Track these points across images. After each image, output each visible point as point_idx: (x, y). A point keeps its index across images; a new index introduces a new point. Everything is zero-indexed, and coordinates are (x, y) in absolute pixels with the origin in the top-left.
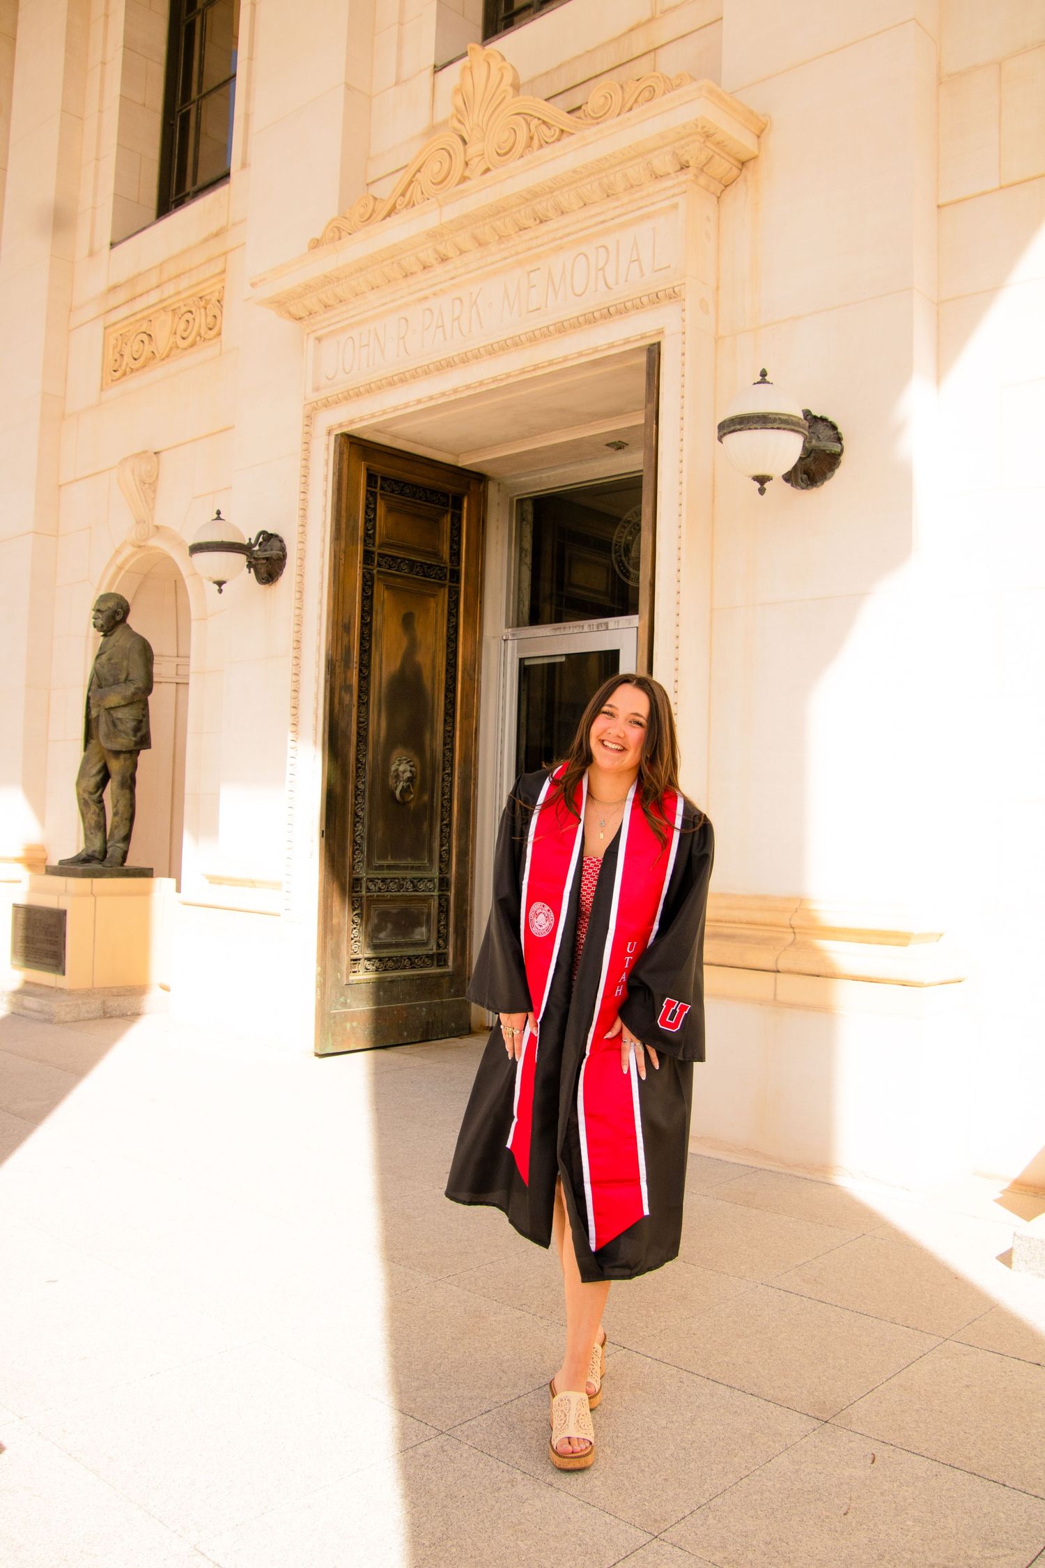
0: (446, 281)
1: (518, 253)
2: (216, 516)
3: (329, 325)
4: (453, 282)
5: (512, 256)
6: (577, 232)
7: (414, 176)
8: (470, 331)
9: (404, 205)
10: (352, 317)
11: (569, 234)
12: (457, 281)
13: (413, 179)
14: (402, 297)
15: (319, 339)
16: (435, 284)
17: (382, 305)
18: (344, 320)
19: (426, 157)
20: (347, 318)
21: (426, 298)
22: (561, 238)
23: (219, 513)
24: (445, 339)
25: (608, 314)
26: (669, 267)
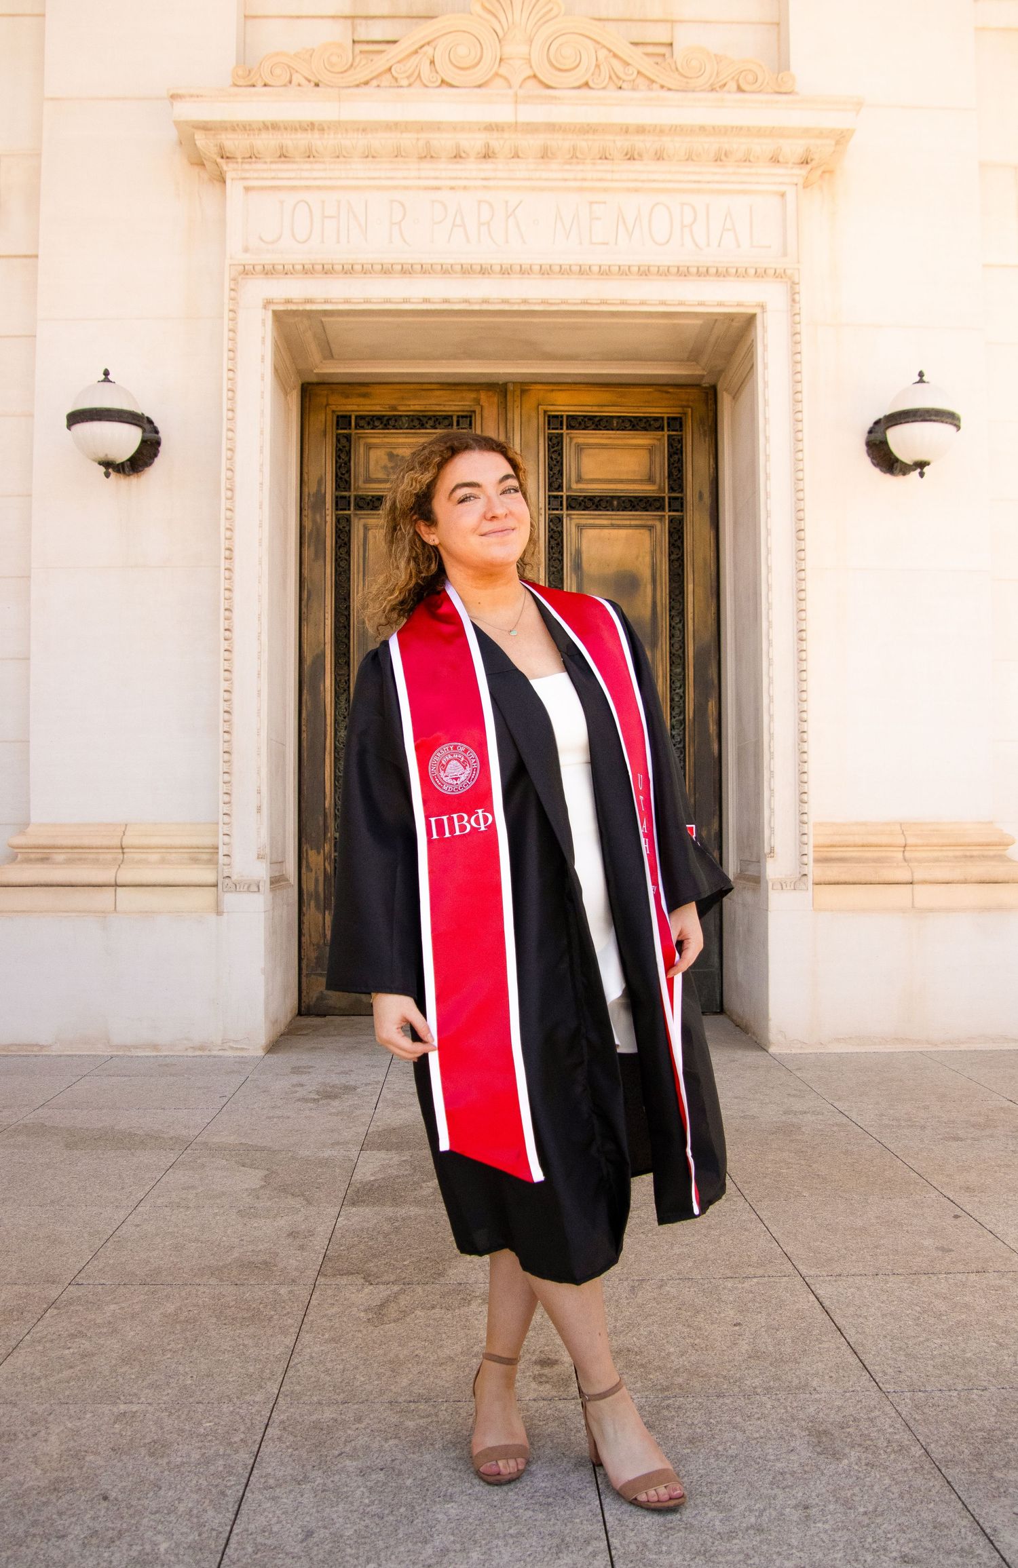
0: (475, 179)
1: (584, 180)
2: (103, 377)
3: (273, 178)
4: (485, 183)
5: (575, 180)
6: (663, 181)
7: (421, 47)
8: (507, 242)
9: (407, 74)
10: (315, 179)
11: (654, 181)
12: (491, 183)
13: (419, 51)
14: (405, 178)
15: (247, 189)
16: (460, 178)
17: (370, 178)
18: (301, 179)
19: (438, 34)
20: (307, 179)
21: (438, 188)
22: (643, 181)
23: (106, 373)
24: (468, 241)
25: (703, 273)
26: (770, 247)
